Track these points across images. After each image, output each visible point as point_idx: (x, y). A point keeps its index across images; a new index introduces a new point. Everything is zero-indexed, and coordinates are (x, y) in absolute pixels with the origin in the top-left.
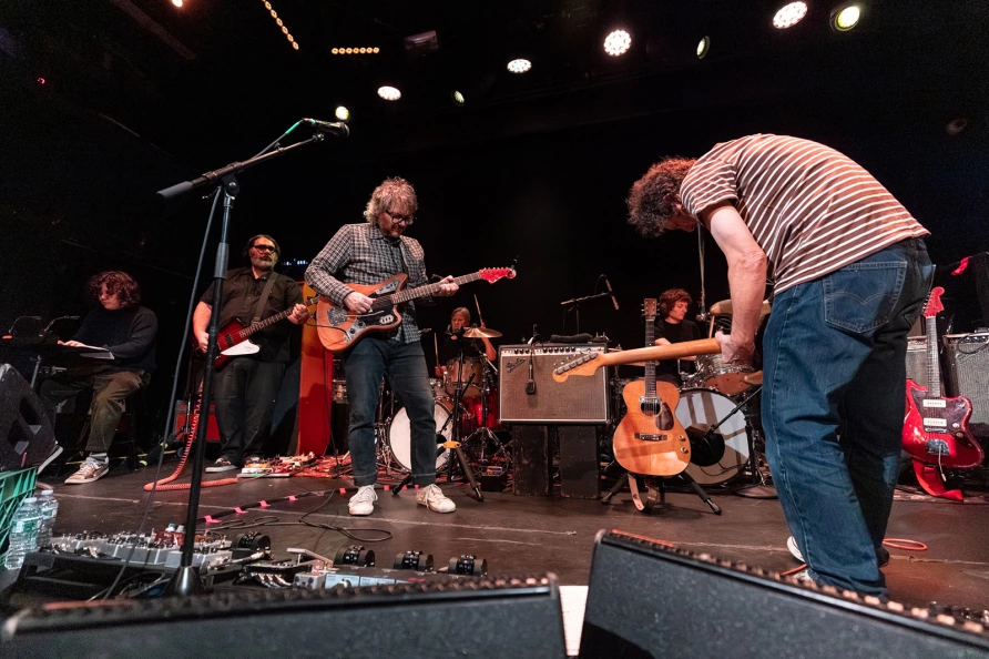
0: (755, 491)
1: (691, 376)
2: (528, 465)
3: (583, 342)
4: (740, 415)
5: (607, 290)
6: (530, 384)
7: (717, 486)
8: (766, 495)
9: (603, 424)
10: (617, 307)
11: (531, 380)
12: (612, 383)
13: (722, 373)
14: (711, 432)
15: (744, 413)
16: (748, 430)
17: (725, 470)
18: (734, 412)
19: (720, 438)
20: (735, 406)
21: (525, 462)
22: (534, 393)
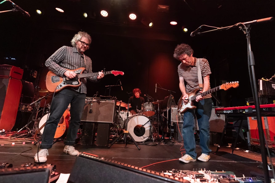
0: (151, 144)
1: (139, 111)
2: (87, 135)
3: (109, 98)
4: (149, 122)
5: (120, 84)
6: (91, 110)
7: (142, 142)
8: (153, 144)
9: (111, 123)
10: (122, 90)
11: (91, 109)
12: (118, 111)
13: (147, 111)
14: (142, 127)
15: (150, 122)
16: (151, 126)
17: (144, 138)
18: (148, 122)
19: (144, 129)
20: (148, 120)
21: (86, 134)
22: (91, 113)
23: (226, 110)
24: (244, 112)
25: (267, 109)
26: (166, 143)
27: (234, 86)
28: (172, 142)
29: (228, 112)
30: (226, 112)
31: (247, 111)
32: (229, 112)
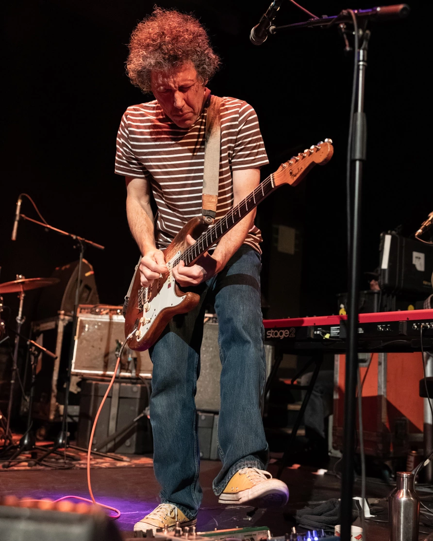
23: (274, 330)
24: (327, 336)
25: (386, 327)
26: (41, 460)
27: (319, 158)
28: (68, 456)
29: (281, 334)
30: (276, 334)
31: (335, 331)
32: (285, 334)
